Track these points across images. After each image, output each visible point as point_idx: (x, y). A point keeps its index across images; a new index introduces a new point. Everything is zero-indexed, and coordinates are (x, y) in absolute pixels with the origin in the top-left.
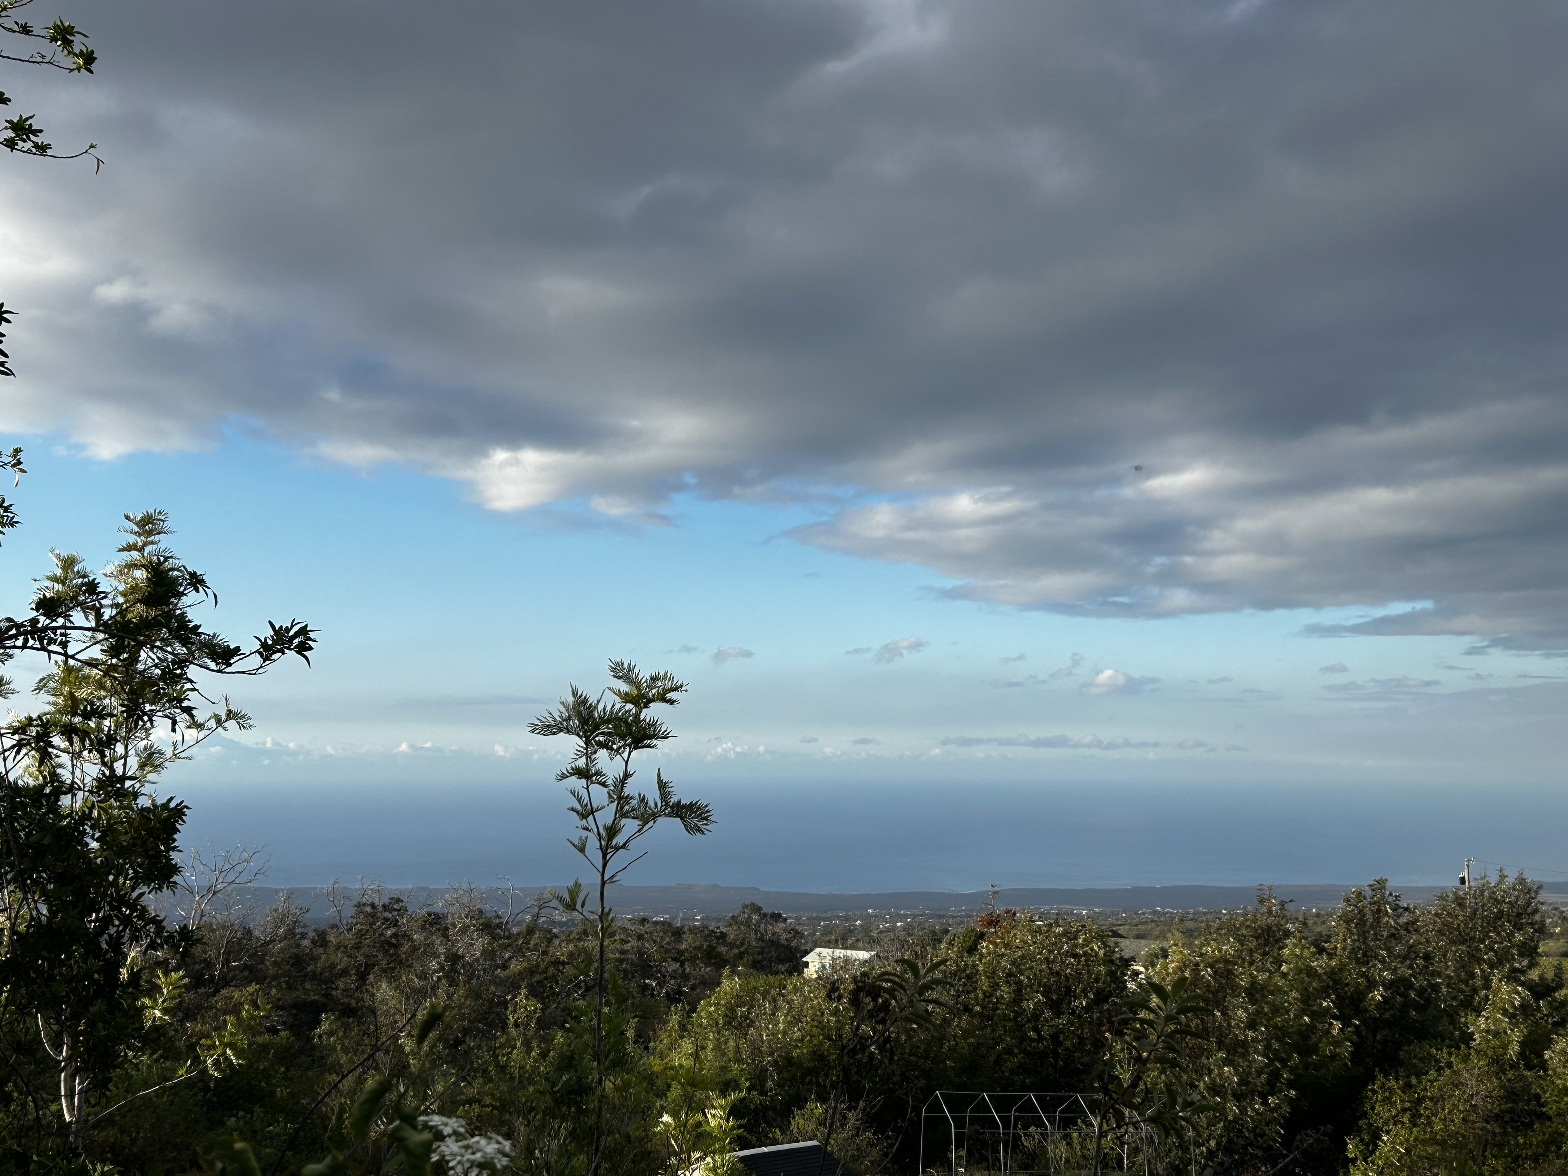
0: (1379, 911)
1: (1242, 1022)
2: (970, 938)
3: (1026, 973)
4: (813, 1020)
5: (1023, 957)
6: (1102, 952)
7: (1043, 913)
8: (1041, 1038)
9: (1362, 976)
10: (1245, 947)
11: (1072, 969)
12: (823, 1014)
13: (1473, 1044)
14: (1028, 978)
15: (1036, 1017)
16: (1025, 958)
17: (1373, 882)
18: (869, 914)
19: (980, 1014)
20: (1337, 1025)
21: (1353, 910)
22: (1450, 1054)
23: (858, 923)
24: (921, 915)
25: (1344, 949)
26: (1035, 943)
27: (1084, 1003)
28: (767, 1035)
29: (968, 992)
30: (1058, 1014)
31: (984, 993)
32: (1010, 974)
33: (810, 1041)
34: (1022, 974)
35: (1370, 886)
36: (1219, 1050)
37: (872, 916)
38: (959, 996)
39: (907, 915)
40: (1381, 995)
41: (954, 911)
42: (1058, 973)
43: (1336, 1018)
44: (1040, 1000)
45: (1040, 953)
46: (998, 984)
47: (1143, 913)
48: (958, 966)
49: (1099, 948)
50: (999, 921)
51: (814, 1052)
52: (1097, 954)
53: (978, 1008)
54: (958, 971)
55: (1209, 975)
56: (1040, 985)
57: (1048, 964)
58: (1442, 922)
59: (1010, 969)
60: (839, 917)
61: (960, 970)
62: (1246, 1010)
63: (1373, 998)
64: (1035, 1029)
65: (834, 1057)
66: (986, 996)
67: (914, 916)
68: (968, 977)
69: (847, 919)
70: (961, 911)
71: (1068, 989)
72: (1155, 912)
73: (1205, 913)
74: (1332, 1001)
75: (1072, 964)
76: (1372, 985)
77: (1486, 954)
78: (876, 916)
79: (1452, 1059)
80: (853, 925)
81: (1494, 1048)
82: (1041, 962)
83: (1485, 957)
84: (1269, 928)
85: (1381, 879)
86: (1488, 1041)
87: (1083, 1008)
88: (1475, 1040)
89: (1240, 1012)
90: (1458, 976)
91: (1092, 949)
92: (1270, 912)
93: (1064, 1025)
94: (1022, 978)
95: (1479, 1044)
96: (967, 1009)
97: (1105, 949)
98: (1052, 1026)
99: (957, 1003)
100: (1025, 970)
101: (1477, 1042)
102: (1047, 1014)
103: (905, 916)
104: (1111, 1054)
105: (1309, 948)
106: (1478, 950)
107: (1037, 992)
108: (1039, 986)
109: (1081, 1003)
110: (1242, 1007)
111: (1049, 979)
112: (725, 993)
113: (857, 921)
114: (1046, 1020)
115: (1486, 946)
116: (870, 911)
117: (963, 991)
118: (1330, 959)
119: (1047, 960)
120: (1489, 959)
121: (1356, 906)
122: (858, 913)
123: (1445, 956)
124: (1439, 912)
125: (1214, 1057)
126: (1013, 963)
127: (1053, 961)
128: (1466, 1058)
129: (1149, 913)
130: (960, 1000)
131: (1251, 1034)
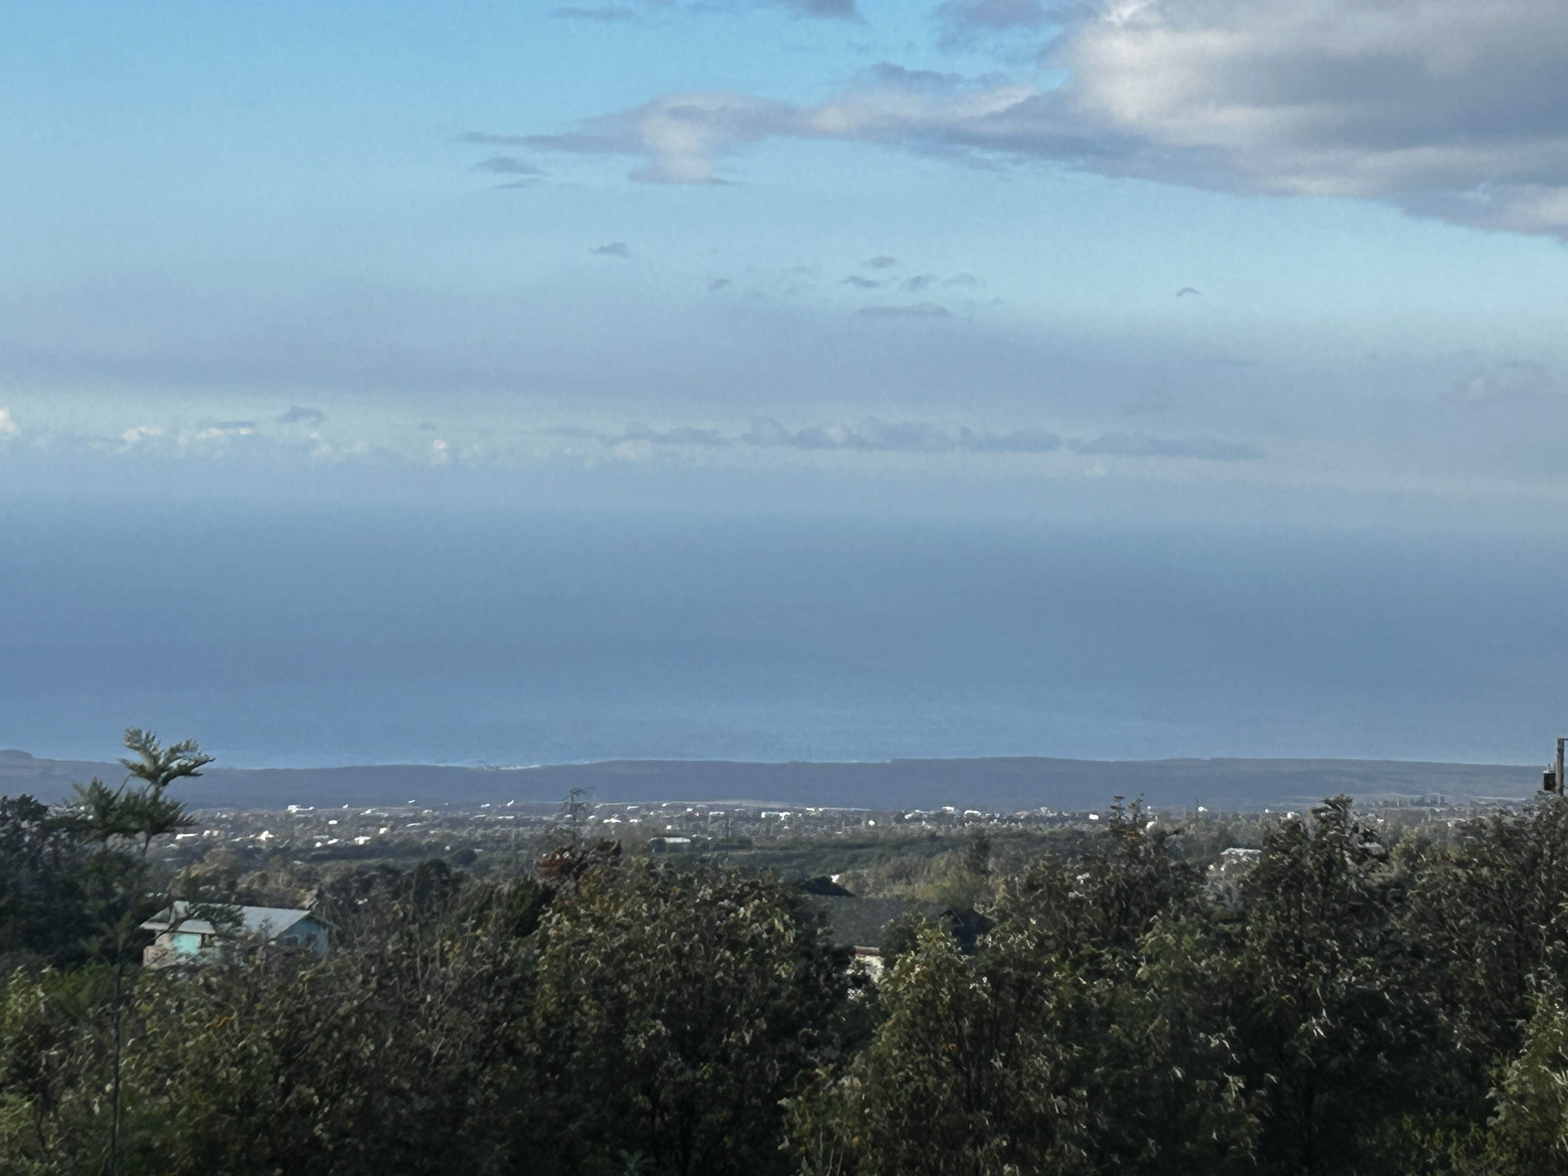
0: (1329, 863)
1: (1043, 1080)
2: (522, 900)
3: (635, 978)
4: (195, 1073)
5: (628, 946)
6: (790, 936)
7: (689, 818)
8: (659, 1107)
9: (1290, 990)
10: (1081, 923)
11: (726, 971)
12: (216, 1061)
13: (1492, 1121)
14: (639, 987)
15: (649, 1064)
16: (635, 948)
17: (1323, 805)
18: (289, 815)
19: (539, 1062)
20: (1236, 1083)
21: (1281, 860)
22: (1447, 1141)
23: (265, 836)
24: (413, 820)
25: (1261, 934)
26: (654, 918)
27: (748, 1039)
28: (101, 1104)
29: (515, 1016)
30: (693, 1058)
31: (546, 1017)
32: (602, 981)
33: (189, 1116)
34: (626, 981)
35: (1316, 812)
36: (997, 1132)
37: (299, 821)
38: (496, 1024)
39: (379, 818)
40: (1323, 1027)
41: (487, 810)
42: (699, 978)
43: (1233, 1070)
44: (659, 1032)
45: (664, 939)
46: (576, 1001)
47: (917, 819)
48: (496, 964)
49: (787, 927)
50: (585, 866)
51: (196, 1137)
52: (780, 937)
53: (534, 1048)
54: (496, 973)
55: (985, 990)
56: (660, 1001)
57: (680, 960)
58: (1470, 878)
59: (602, 970)
60: (218, 823)
61: (499, 971)
62: (1051, 1057)
63: (1308, 1032)
64: (647, 1090)
65: (237, 1148)
66: (550, 1025)
67: (397, 822)
68: (516, 986)
69: (238, 826)
70: (505, 811)
71: (718, 1008)
72: (941, 817)
73: (1052, 821)
74: (1229, 1038)
75: (727, 961)
76: (1309, 1007)
77: (1550, 942)
78: (307, 821)
79: (1451, 1151)
80: (252, 841)
81: (1531, 1130)
82: (666, 955)
83: (1548, 949)
84: (1132, 884)
85: (1337, 801)
86: (1521, 1116)
87: (745, 1048)
88: (1496, 1114)
89: (1040, 1061)
90: (1494, 987)
91: (771, 929)
92: (1133, 855)
93: (705, 1082)
94: (625, 987)
95: (1504, 1123)
96: (512, 1050)
97: (798, 926)
98: (682, 1084)
99: (491, 1038)
100: (633, 972)
101: (1502, 1118)
102: (674, 1060)
103: (377, 822)
104: (791, 1141)
105: (1192, 933)
106: (1536, 933)
107: (655, 1017)
108: (659, 1005)
109: (742, 1038)
110: (1045, 1052)
111: (680, 992)
112: (15, 1019)
113: (260, 831)
114: (670, 1071)
115: (1550, 928)
116: (293, 809)
117: (504, 1014)
118: (1231, 956)
119: (677, 952)
120: (1556, 953)
121: (1286, 852)
122: (265, 813)
123: (1470, 945)
124: (1466, 857)
125: (986, 1146)
126: (608, 958)
127: (691, 956)
128: (1475, 1151)
129: (928, 820)
130: (499, 1030)
131: (1058, 1102)
